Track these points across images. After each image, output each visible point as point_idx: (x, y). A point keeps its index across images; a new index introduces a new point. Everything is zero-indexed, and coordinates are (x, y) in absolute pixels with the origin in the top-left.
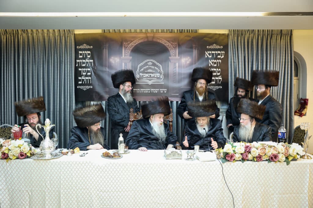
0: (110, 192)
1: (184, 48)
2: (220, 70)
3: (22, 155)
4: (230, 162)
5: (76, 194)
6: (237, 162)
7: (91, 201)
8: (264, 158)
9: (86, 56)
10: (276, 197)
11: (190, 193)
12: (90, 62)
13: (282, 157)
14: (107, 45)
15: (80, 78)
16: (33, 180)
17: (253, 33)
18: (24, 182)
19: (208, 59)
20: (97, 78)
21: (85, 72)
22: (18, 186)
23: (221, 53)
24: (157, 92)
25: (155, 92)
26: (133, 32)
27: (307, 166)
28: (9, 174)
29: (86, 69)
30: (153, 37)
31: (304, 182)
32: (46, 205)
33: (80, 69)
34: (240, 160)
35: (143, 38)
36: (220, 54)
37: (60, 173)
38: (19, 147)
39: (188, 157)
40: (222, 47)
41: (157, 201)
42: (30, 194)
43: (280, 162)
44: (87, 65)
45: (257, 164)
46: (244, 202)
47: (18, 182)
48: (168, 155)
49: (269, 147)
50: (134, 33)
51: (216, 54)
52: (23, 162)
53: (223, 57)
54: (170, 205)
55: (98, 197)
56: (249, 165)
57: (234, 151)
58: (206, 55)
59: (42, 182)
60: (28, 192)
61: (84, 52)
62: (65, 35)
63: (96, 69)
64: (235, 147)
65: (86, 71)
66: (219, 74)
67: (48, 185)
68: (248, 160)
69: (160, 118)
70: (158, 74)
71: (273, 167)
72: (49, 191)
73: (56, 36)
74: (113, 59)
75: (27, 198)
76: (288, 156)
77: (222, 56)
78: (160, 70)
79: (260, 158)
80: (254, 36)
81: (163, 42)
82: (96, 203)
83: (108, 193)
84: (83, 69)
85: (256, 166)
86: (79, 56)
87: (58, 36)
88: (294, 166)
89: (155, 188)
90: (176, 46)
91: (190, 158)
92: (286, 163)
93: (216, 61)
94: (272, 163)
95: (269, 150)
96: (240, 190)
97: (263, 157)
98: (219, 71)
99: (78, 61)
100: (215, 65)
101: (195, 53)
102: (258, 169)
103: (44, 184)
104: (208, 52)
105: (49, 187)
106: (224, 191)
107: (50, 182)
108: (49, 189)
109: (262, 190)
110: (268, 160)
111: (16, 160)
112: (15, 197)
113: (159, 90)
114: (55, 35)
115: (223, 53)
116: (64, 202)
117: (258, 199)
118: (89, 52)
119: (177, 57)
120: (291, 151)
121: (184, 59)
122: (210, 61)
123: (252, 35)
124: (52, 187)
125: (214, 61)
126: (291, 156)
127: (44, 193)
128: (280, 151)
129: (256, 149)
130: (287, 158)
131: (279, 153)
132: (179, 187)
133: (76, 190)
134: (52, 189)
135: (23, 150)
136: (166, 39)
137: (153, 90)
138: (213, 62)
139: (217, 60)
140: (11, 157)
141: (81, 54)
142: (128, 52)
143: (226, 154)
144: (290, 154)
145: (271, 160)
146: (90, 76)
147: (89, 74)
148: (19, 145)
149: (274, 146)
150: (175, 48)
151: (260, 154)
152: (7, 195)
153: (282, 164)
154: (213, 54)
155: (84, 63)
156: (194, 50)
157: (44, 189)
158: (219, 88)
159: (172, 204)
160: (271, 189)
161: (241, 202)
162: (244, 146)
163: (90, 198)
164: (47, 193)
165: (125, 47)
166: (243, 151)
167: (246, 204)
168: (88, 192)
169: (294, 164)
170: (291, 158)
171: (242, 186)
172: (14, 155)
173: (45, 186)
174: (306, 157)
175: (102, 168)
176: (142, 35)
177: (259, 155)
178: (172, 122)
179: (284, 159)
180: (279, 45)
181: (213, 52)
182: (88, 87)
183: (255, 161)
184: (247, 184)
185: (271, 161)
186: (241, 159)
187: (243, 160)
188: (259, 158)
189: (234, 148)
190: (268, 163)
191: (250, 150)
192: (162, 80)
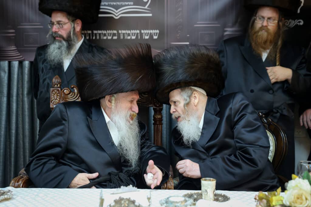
24: (134, 38)
25: (129, 38)
69: (132, 102)
113: (140, 32)
137: (124, 34)
158: (297, 25)
192: (146, 7)
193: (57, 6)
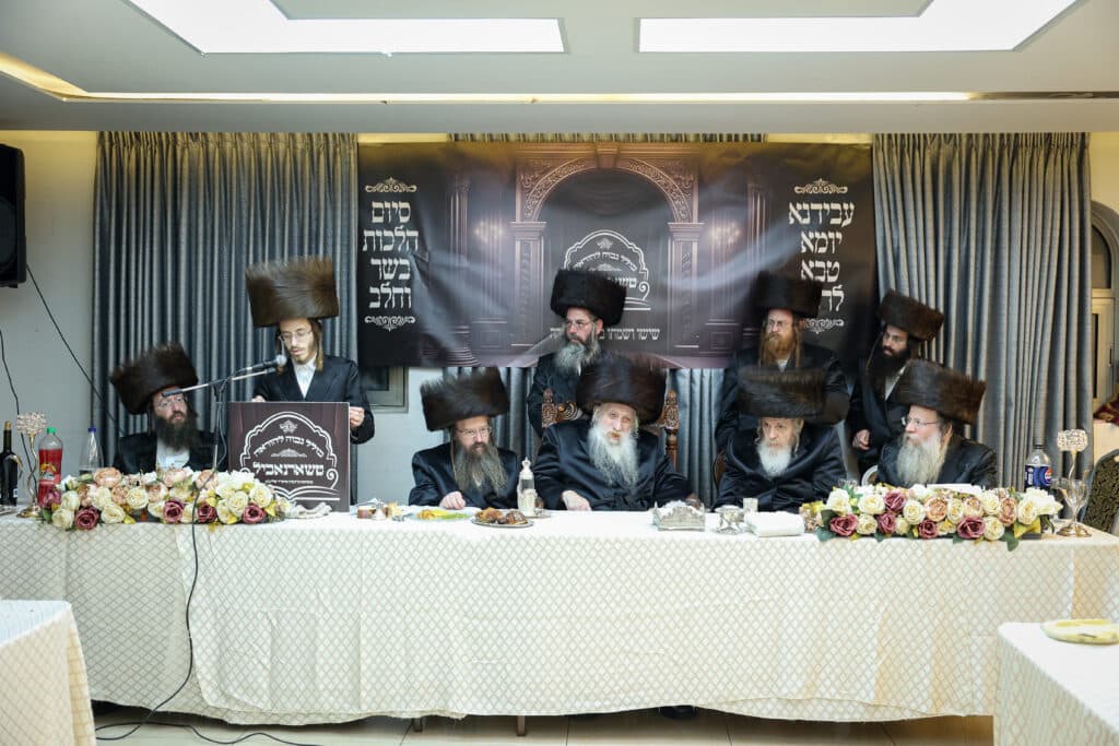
0: (500, 621)
1: (717, 191)
2: (837, 265)
3: (253, 513)
4: (843, 540)
5: (403, 626)
6: (864, 540)
7: (446, 644)
8: (942, 529)
9: (396, 217)
10: (977, 644)
11: (726, 627)
12: (407, 238)
13: (994, 528)
14: (466, 183)
15: (373, 290)
16: (283, 584)
17: (952, 142)
18: (259, 590)
19: (797, 227)
20: (430, 291)
21: (391, 272)
22: (240, 600)
23: (843, 211)
24: (626, 338)
25: (620, 338)
26: (550, 138)
27: (1067, 554)
28: (216, 564)
29: (396, 262)
30: (617, 157)
31: (1059, 600)
32: (317, 655)
33: (374, 262)
34: (872, 535)
35: (582, 161)
36: (838, 211)
37: (359, 564)
38: (243, 489)
39: (721, 523)
40: (846, 188)
41: (632, 648)
42: (274, 622)
43: (989, 540)
44: (399, 249)
45: (919, 546)
46: (884, 657)
47: (240, 588)
48: (664, 517)
49: (955, 497)
50: (552, 141)
51: (824, 211)
52: (254, 533)
53: (848, 221)
54: (671, 658)
55: (466, 633)
56: (899, 550)
57: (855, 508)
58: (793, 216)
59: (307, 590)
60: (268, 618)
61: (387, 205)
62: (328, 150)
63: (427, 260)
64: (860, 496)
65: (393, 266)
66: (832, 279)
67: (326, 597)
68: (895, 535)
70: (631, 280)
71: (967, 556)
72: (327, 615)
73: (299, 152)
74: (484, 228)
75: (265, 634)
76: (1012, 525)
77: (844, 218)
78: (638, 266)
79: (929, 529)
80: (954, 152)
81: (651, 173)
82: (460, 652)
83: (495, 623)
84: (385, 262)
85: (919, 552)
86: (371, 219)
87: (303, 151)
88: (1030, 554)
89: (628, 610)
90: (692, 188)
91: (730, 528)
92: (1005, 544)
93: (824, 236)
94: (966, 542)
95: (956, 506)
96: (871, 621)
97: (940, 526)
98: (836, 268)
99: (367, 233)
100: (823, 250)
101: (755, 207)
102: (924, 560)
103: (313, 596)
104: (799, 206)
105: (327, 603)
106: (825, 623)
107: (331, 590)
108: (326, 610)
109: (936, 622)
110: (955, 537)
111: (236, 526)
112: (232, 631)
113: (635, 331)
114: (295, 148)
115: (849, 211)
116: (369, 648)
117: (924, 647)
118: (406, 205)
119: (695, 221)
120: (1020, 512)
121: (719, 230)
122: (803, 236)
123: (946, 149)
124: (336, 603)
125: (817, 235)
126: (1022, 524)
127: (312, 622)
128: (989, 510)
129: (918, 504)
130: (1009, 530)
131: (985, 515)
132: (696, 609)
133: (403, 613)
134: (335, 609)
135: (258, 498)
136: (659, 161)
138: (813, 241)
139: (827, 234)
140: (223, 519)
141: (378, 212)
142: (535, 206)
143: (832, 516)
144: (1017, 520)
145: (962, 536)
146: (409, 283)
147: (404, 276)
148: (244, 485)
149: (972, 496)
150: (688, 191)
151: (930, 517)
152: (209, 625)
153: (993, 547)
154: (814, 213)
155: (387, 241)
156: (751, 201)
157: (312, 610)
158: (835, 327)
159: (676, 657)
160: (962, 620)
161: (874, 654)
162: (884, 495)
163: (442, 637)
164: (321, 622)
165: (522, 188)
166: (880, 508)
167: (888, 662)
168: (437, 618)
169: (1030, 547)
170: (1020, 531)
171: (877, 608)
172: (231, 512)
173: (316, 602)
174: (1072, 532)
175: (479, 551)
176: (580, 150)
177: (926, 518)
178: (675, 432)
179: (1000, 531)
180: (1041, 180)
181: (815, 206)
182: (400, 321)
183: (915, 538)
184: (891, 602)
185: (964, 539)
186: (873, 530)
187: (881, 533)
188: (926, 529)
189: (855, 500)
190: (954, 542)
191: (900, 504)
192: (644, 299)
193: (583, 302)
